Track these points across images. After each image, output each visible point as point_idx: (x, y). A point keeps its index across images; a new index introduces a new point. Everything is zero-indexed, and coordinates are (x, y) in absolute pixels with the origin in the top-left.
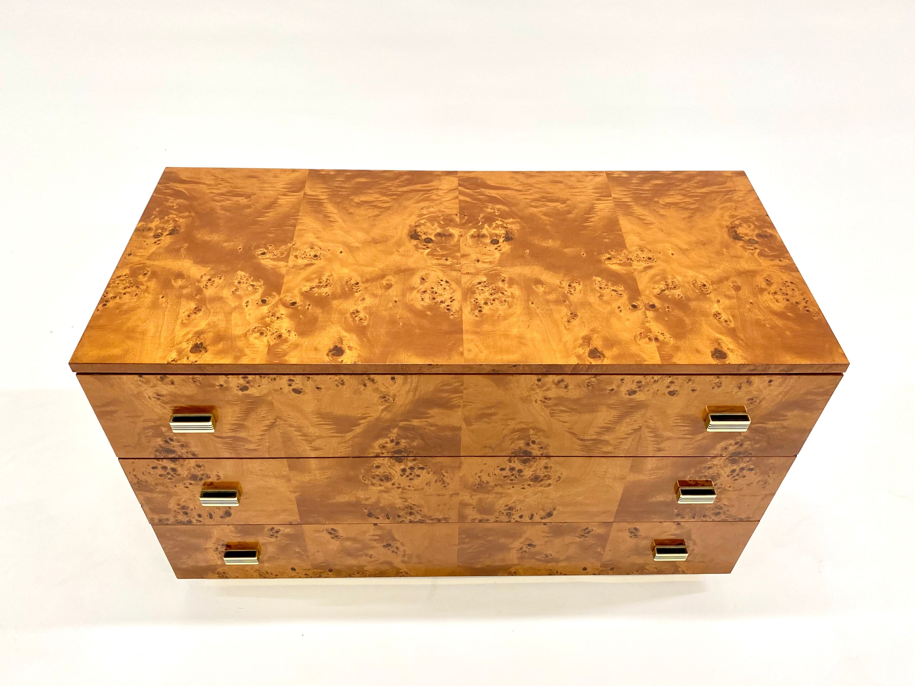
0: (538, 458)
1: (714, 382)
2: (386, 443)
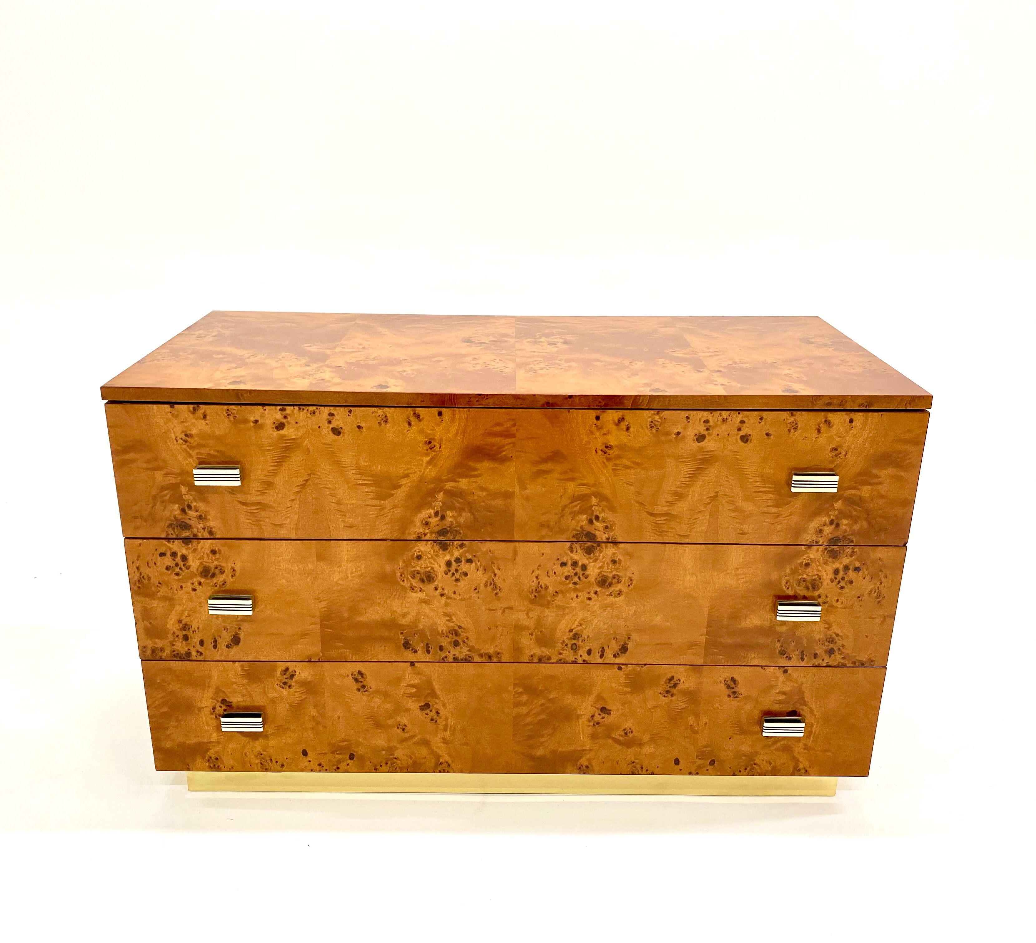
0: (603, 545)
1: (789, 421)
2: (430, 517)
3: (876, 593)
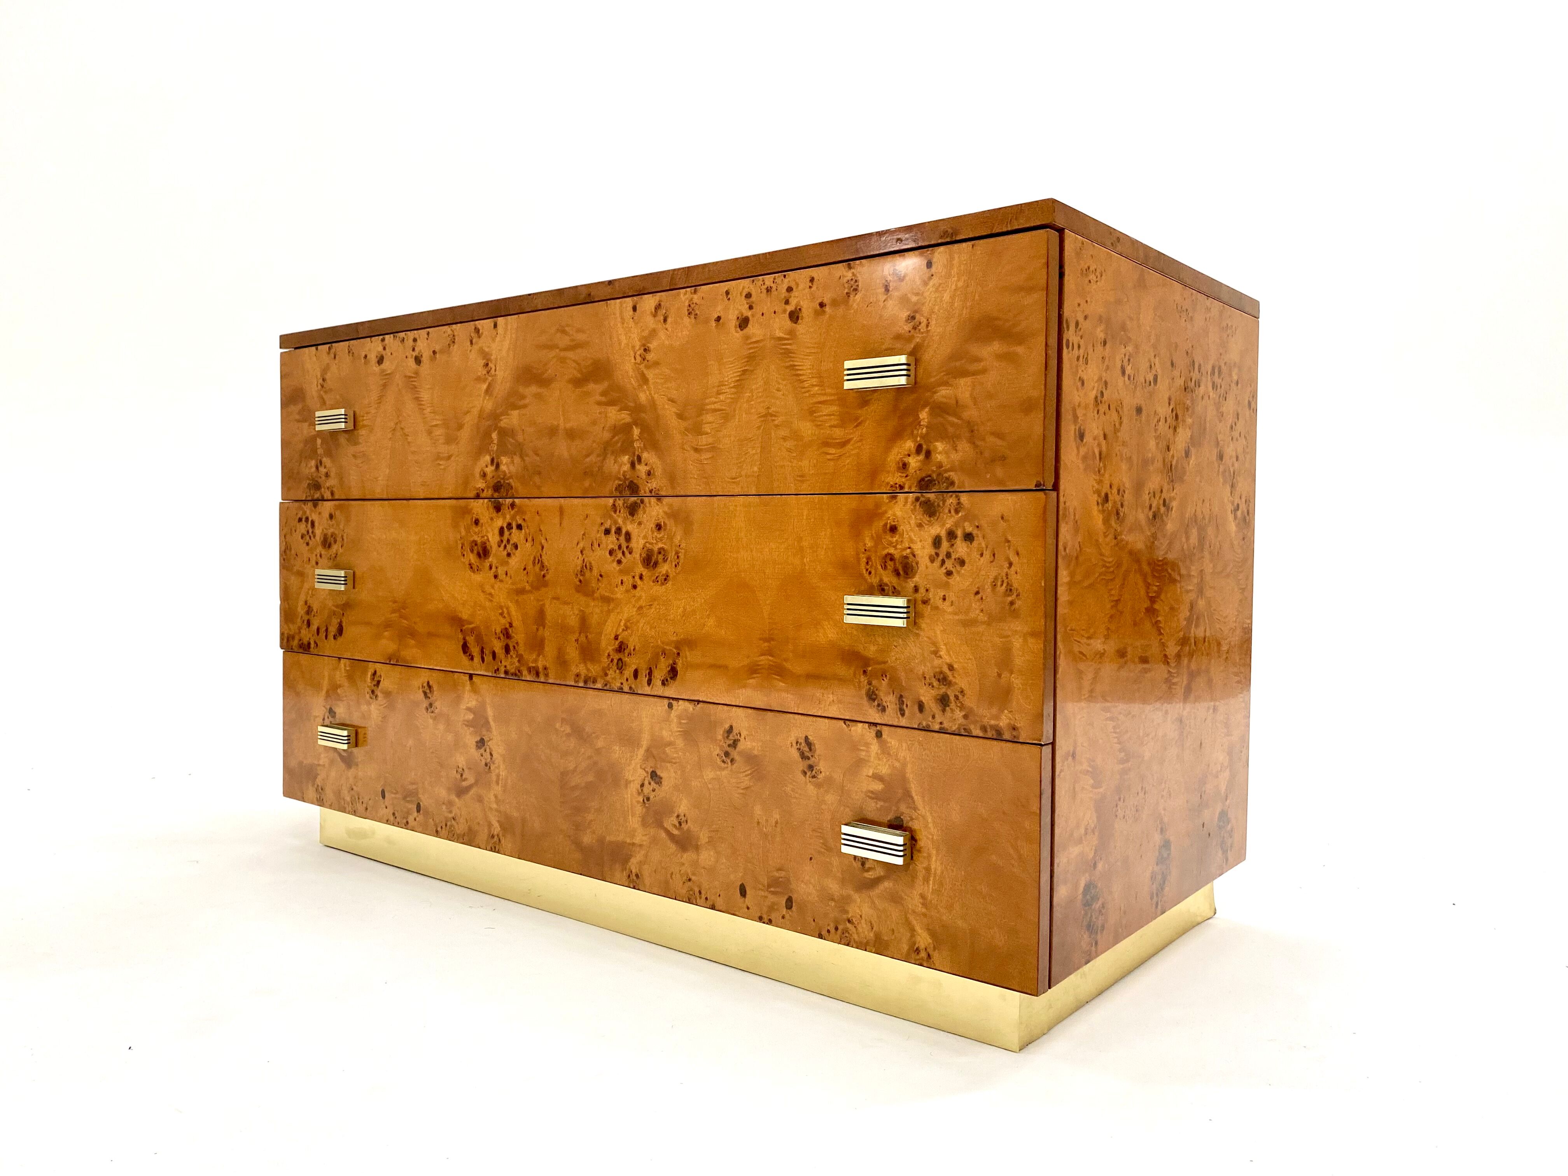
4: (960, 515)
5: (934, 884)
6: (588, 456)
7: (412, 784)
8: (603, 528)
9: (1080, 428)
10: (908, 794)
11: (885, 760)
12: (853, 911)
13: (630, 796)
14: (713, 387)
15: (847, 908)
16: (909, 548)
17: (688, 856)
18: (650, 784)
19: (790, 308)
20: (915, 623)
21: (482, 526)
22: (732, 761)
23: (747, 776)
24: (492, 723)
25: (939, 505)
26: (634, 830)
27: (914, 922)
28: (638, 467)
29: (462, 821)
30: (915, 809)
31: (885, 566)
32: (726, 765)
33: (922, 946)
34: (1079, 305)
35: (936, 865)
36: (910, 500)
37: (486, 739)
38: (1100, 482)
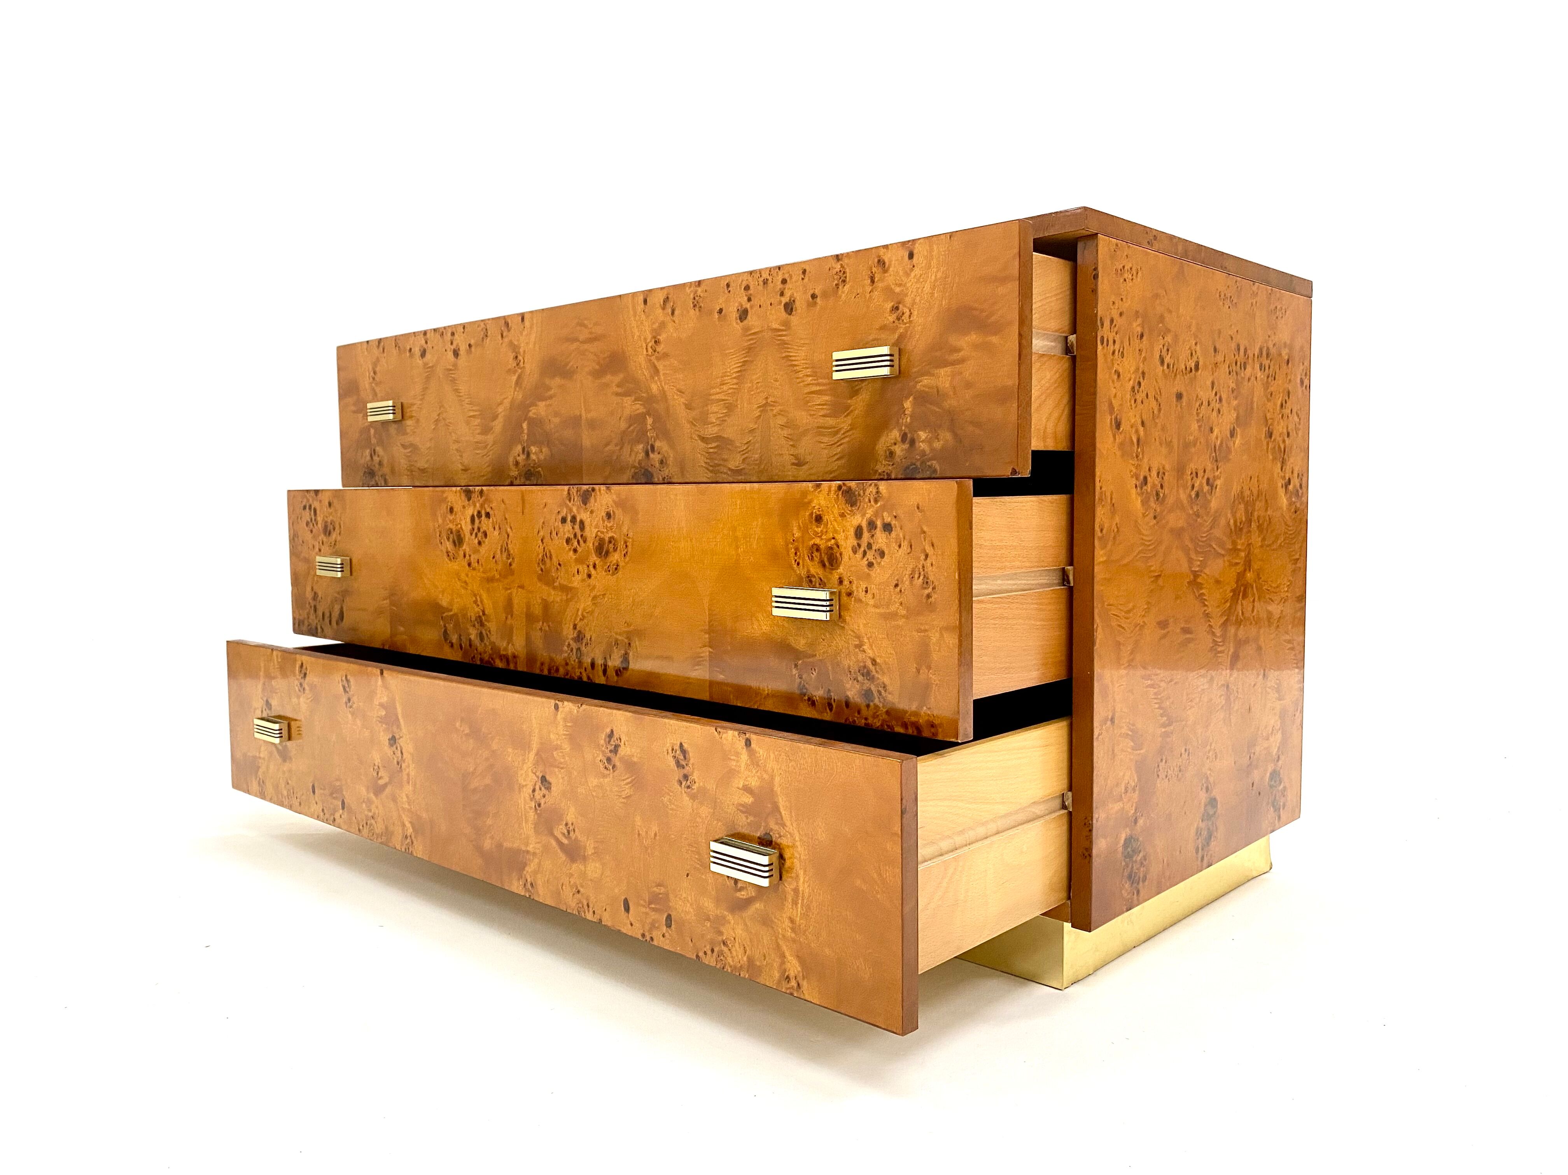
3: (922, 577)
4: (879, 504)
5: (802, 907)
6: (607, 445)
7: (337, 780)
8: (560, 517)
9: (1116, 418)
10: (776, 809)
11: (754, 771)
12: (728, 933)
13: (523, 800)
14: (718, 378)
15: (723, 929)
16: (834, 538)
17: (576, 867)
18: (540, 789)
19: (785, 300)
20: (840, 616)
21: (456, 514)
22: (614, 767)
23: (627, 784)
24: (401, 721)
25: (859, 495)
26: (528, 838)
27: (784, 948)
28: (651, 455)
29: (379, 820)
30: (783, 825)
31: (812, 556)
32: (608, 772)
33: (792, 975)
34: (1114, 303)
35: (804, 886)
36: (833, 489)
37: (397, 737)
38: (1138, 467)
